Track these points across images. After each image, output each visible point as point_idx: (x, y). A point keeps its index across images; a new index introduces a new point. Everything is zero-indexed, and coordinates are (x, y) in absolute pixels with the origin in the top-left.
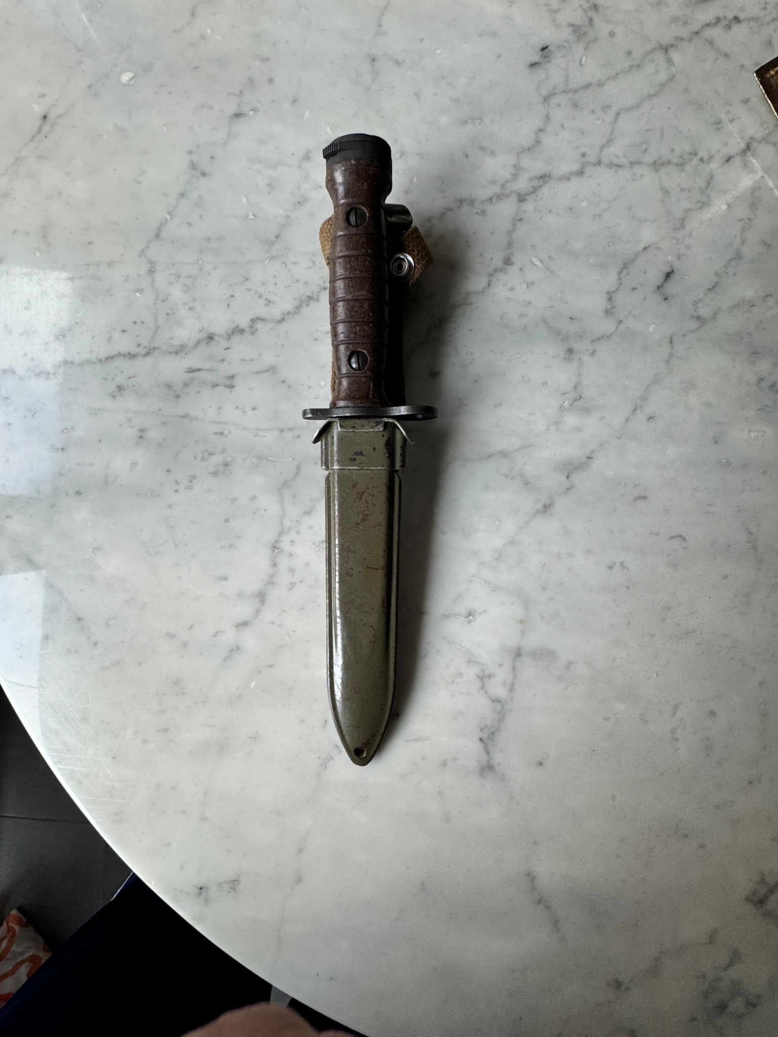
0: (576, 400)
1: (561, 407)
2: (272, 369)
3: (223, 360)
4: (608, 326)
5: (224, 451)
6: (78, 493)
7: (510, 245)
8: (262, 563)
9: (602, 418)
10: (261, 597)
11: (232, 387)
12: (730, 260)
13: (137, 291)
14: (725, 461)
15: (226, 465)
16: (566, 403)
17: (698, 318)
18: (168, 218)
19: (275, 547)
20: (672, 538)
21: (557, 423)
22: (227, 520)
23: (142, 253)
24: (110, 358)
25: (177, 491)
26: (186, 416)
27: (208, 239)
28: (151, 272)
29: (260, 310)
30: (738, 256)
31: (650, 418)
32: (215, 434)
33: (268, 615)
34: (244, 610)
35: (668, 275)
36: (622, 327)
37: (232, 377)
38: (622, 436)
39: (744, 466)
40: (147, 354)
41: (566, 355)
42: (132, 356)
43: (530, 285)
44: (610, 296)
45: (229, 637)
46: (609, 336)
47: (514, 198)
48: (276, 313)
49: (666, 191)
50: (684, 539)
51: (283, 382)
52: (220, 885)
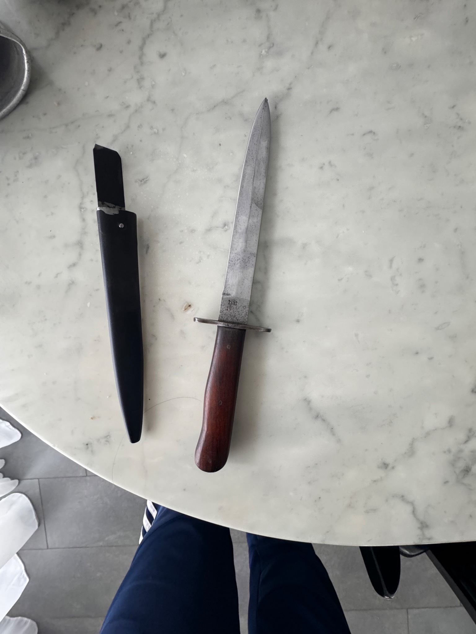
0: (270, 48)
1: (260, 56)
5: (32, 149)
8: (75, 220)
9: (293, 56)
10: (80, 244)
14: (395, 65)
16: (263, 52)
19: (81, 208)
20: (364, 135)
21: (260, 69)
22: (45, 197)
25: (9, 184)
31: (330, 47)
32: (24, 138)
33: (86, 255)
34: (71, 256)
38: (312, 66)
39: (411, 66)
41: (256, 15)
45: (65, 276)
50: (374, 133)
52: (98, 440)
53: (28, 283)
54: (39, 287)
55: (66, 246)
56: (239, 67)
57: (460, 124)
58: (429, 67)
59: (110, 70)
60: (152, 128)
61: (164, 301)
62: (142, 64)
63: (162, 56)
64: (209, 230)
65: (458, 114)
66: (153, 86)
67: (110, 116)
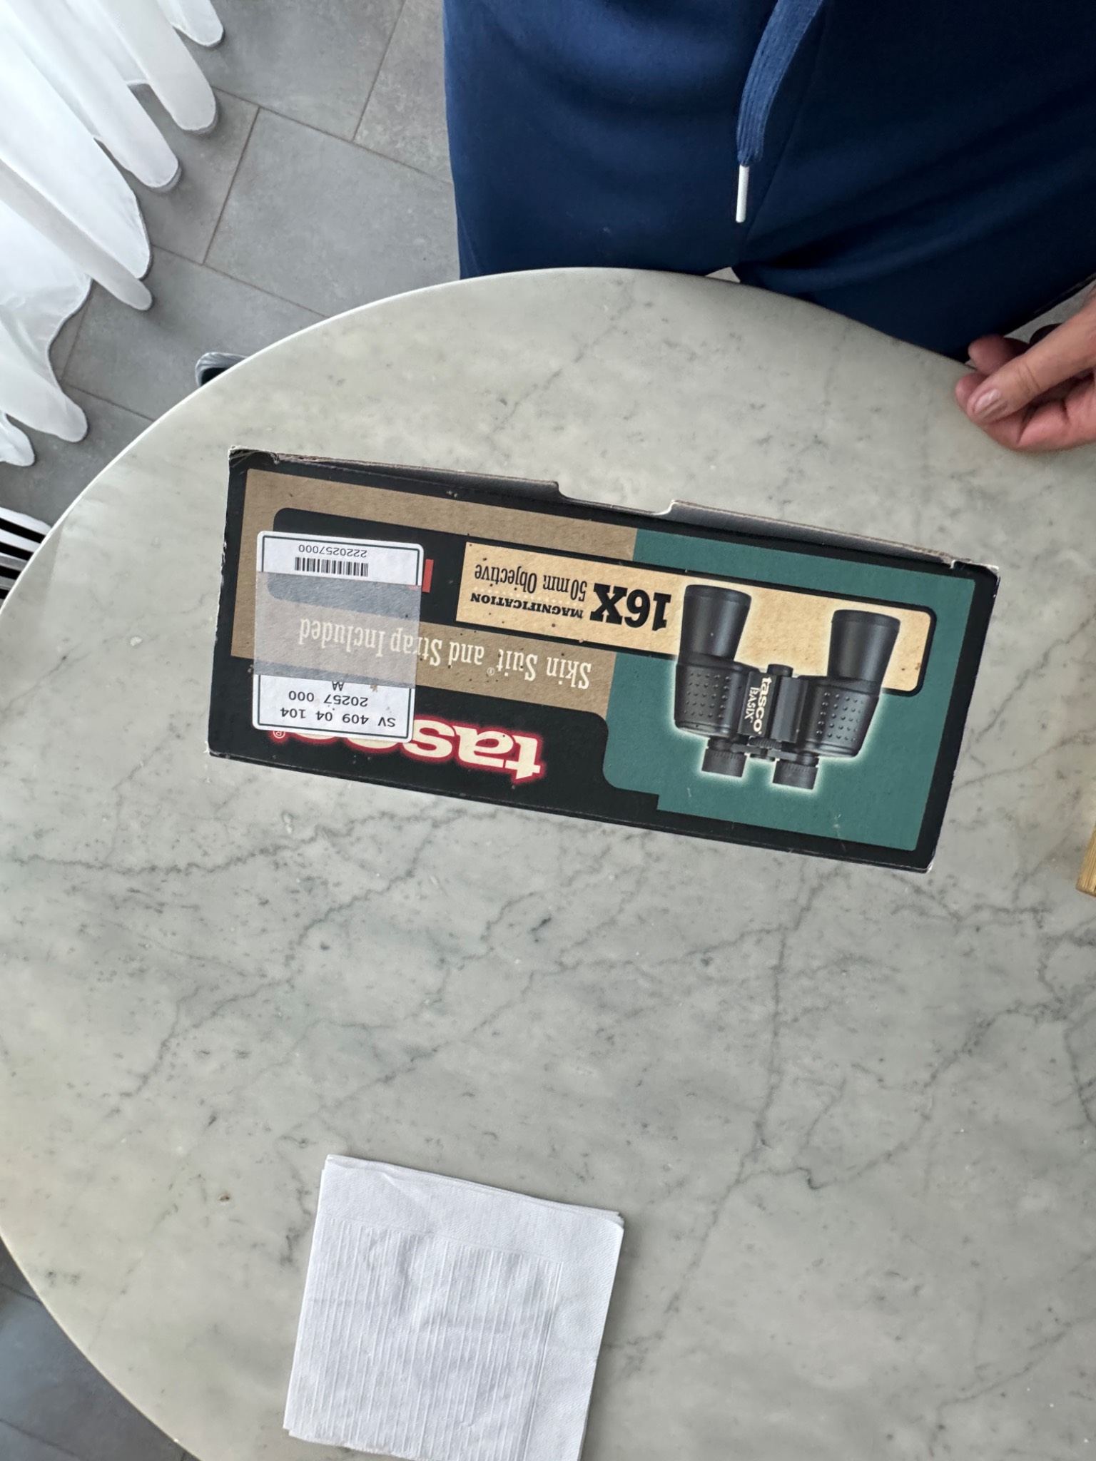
0: (436, 1001)
1: (422, 1003)
2: (196, 908)
3: (158, 890)
4: (481, 949)
5: (142, 960)
6: (26, 959)
7: (415, 861)
8: (152, 1053)
9: (455, 1022)
10: (145, 1078)
11: (160, 912)
12: (604, 924)
13: (103, 816)
14: (550, 1086)
15: (142, 971)
16: (427, 1001)
17: (561, 964)
18: (142, 764)
19: (164, 1044)
20: (486, 1133)
21: (415, 1015)
22: (133, 1013)
23: (115, 788)
24: (72, 863)
25: (99, 980)
26: (120, 925)
27: (170, 791)
28: (119, 804)
29: (198, 858)
30: (613, 922)
31: (495, 1034)
32: (139, 945)
33: (146, 1093)
34: (130, 1084)
35: (545, 922)
36: (492, 954)
37: (162, 904)
38: (467, 1041)
39: (565, 1095)
40: (101, 868)
41: (438, 963)
42: (89, 866)
43: (423, 898)
44: (489, 926)
45: (114, 1101)
46: (479, 958)
47: (429, 822)
48: (210, 866)
49: (564, 851)
51: (202, 920)
52: (65, 1276)
53: (70, 1086)
54: (79, 1095)
55: (129, 1072)
56: (395, 1002)
57: (583, 1173)
58: (581, 1105)
59: (264, 930)
60: (277, 1009)
61: (204, 1179)
62: (299, 943)
63: (324, 948)
64: (285, 1138)
65: (586, 1165)
66: (300, 971)
67: (241, 974)
